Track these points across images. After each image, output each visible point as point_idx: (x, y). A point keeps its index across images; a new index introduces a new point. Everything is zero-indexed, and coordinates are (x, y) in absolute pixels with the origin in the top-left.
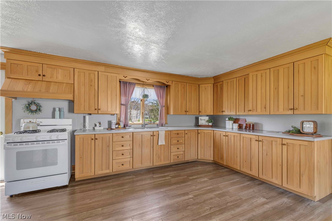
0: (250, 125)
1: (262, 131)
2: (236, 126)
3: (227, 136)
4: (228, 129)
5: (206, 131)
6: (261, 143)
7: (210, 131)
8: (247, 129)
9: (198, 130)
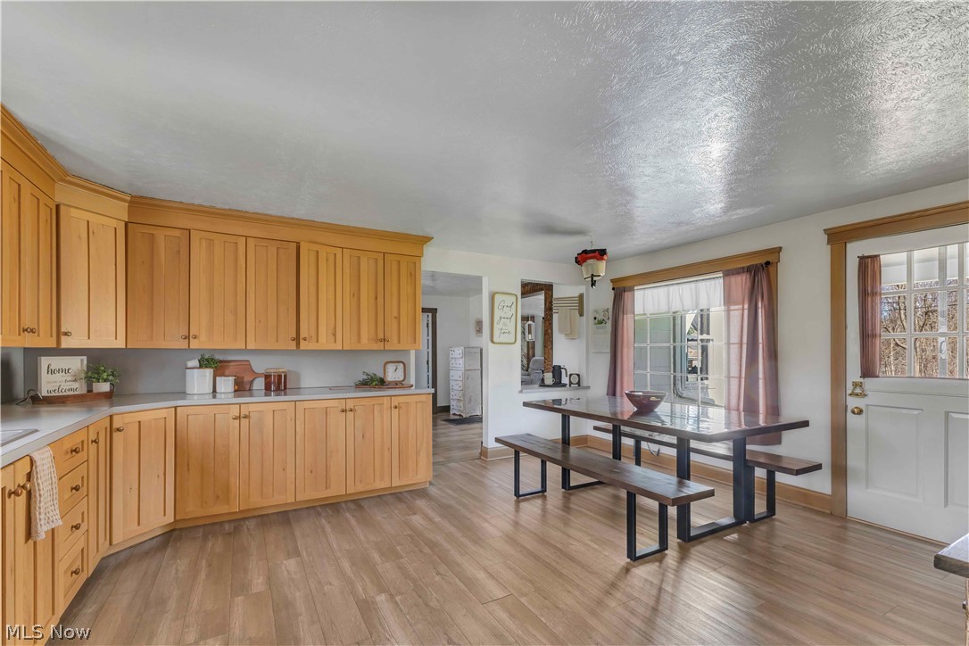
0: (280, 376)
1: (298, 389)
2: (226, 385)
3: (245, 417)
4: (223, 396)
5: (143, 417)
6: (350, 415)
7: (163, 414)
8: (270, 390)
9: (111, 417)
